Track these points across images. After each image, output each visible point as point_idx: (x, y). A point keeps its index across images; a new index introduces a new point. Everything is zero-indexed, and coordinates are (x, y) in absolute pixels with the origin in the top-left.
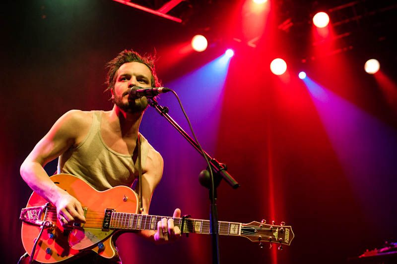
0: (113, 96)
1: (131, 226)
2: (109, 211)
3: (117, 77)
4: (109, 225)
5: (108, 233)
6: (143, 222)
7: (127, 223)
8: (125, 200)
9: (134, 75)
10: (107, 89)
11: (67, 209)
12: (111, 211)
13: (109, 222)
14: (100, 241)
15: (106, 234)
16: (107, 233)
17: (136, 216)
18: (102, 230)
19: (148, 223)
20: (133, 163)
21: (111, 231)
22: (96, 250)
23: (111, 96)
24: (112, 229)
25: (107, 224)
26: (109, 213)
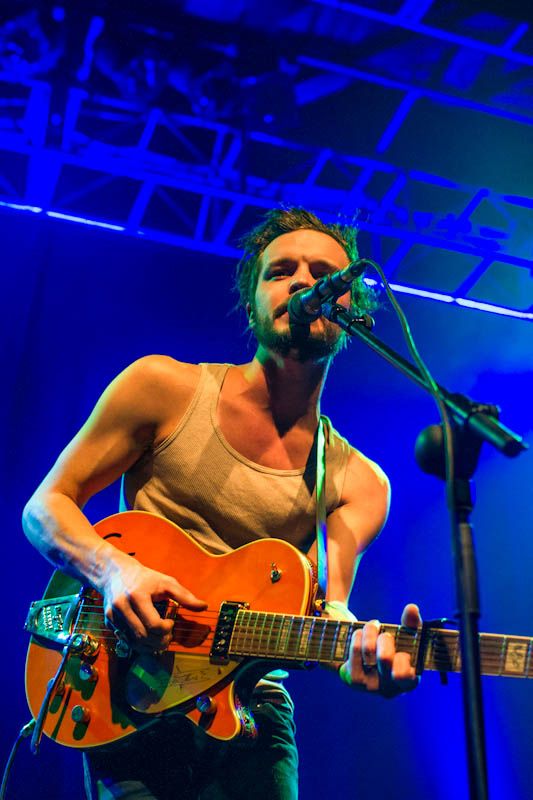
0: (251, 321)
1: (283, 650)
2: (231, 608)
3: (259, 271)
4: (226, 645)
5: (226, 670)
6: (314, 638)
7: (273, 641)
8: (276, 579)
9: (305, 259)
10: (237, 307)
11: (132, 602)
12: (235, 608)
13: (228, 639)
14: (202, 691)
15: (220, 672)
16: (222, 669)
17: (297, 622)
18: (212, 662)
19: (327, 643)
20: (306, 490)
21: (233, 665)
22: (194, 717)
23: (247, 324)
24: (234, 657)
25: (223, 642)
26: (231, 612)
